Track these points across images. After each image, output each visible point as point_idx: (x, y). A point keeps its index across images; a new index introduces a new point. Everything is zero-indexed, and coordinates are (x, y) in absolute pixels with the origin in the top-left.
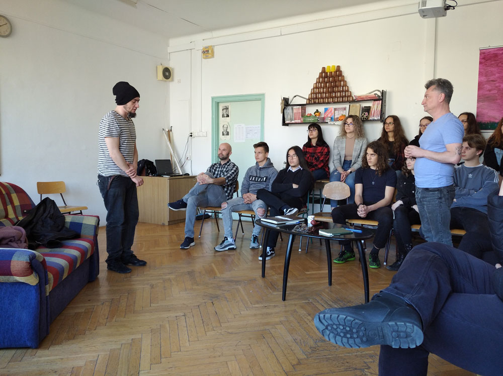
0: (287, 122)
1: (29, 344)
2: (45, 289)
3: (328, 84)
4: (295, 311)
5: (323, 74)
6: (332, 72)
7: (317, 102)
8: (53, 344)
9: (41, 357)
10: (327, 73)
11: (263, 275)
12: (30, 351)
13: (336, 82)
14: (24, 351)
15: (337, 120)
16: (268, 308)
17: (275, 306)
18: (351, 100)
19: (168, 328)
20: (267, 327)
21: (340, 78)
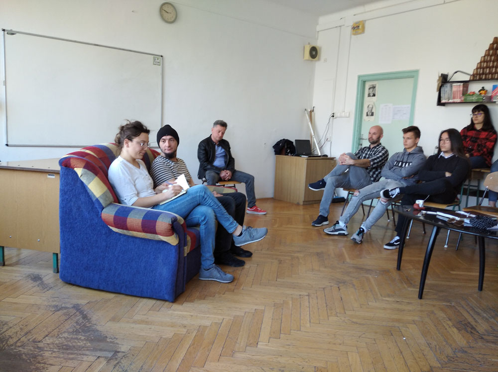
0: (443, 101)
1: (167, 297)
2: (184, 250)
4: (432, 312)
5: (495, 45)
7: (484, 78)
8: (186, 301)
9: (175, 311)
11: (399, 268)
12: (167, 303)
14: (163, 302)
16: (400, 304)
17: (409, 303)
19: (291, 305)
20: (397, 324)
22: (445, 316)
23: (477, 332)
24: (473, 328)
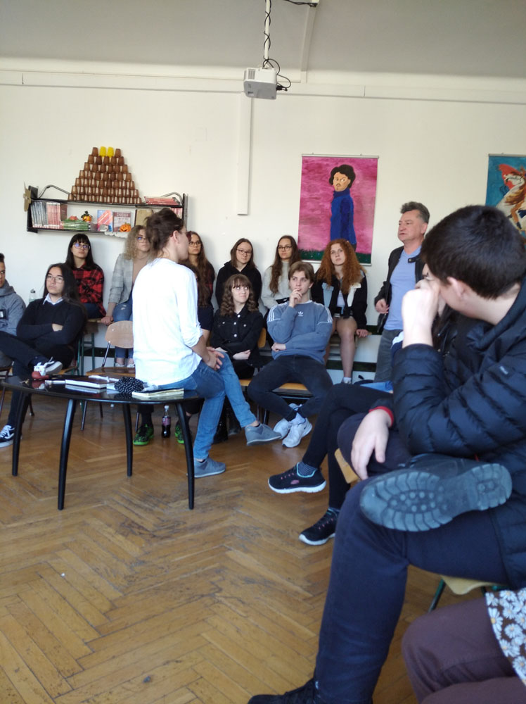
0: (35, 226)
3: (102, 175)
5: (95, 158)
6: (108, 157)
7: (86, 199)
10: (101, 157)
11: (15, 472)
13: (115, 173)
15: (117, 230)
16: (36, 526)
18: (138, 202)
20: (42, 559)
21: (121, 167)
22: (102, 523)
23: (146, 530)
24: (140, 527)
